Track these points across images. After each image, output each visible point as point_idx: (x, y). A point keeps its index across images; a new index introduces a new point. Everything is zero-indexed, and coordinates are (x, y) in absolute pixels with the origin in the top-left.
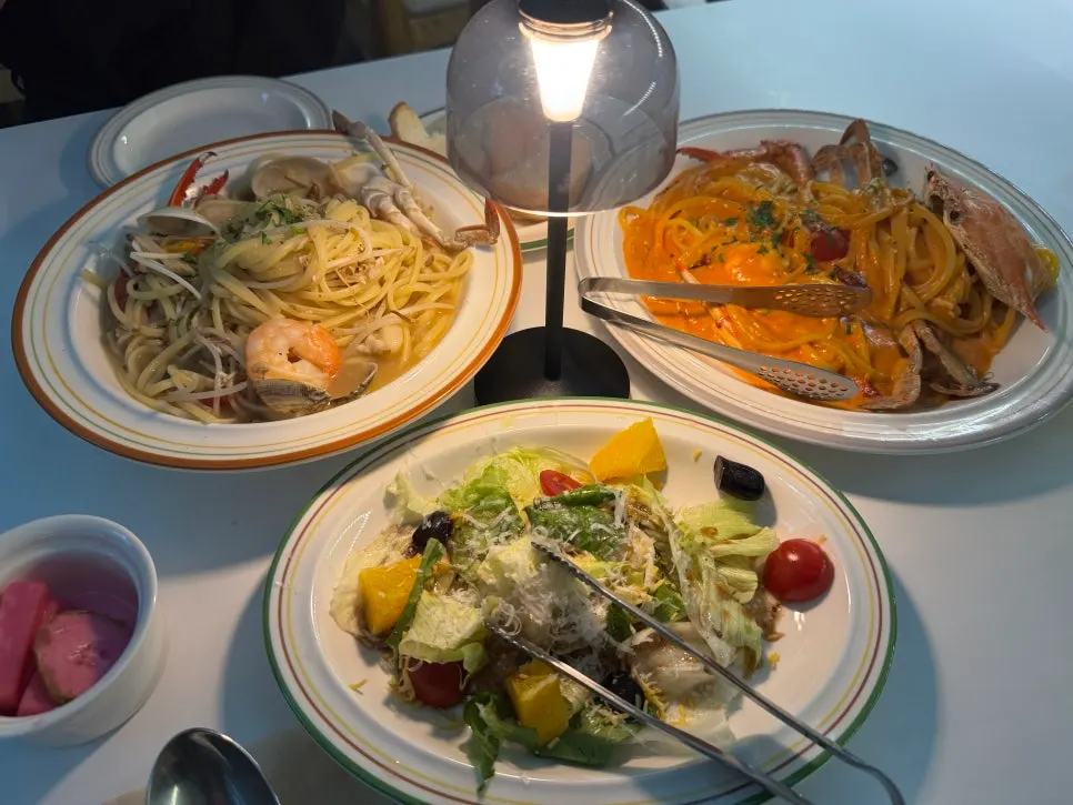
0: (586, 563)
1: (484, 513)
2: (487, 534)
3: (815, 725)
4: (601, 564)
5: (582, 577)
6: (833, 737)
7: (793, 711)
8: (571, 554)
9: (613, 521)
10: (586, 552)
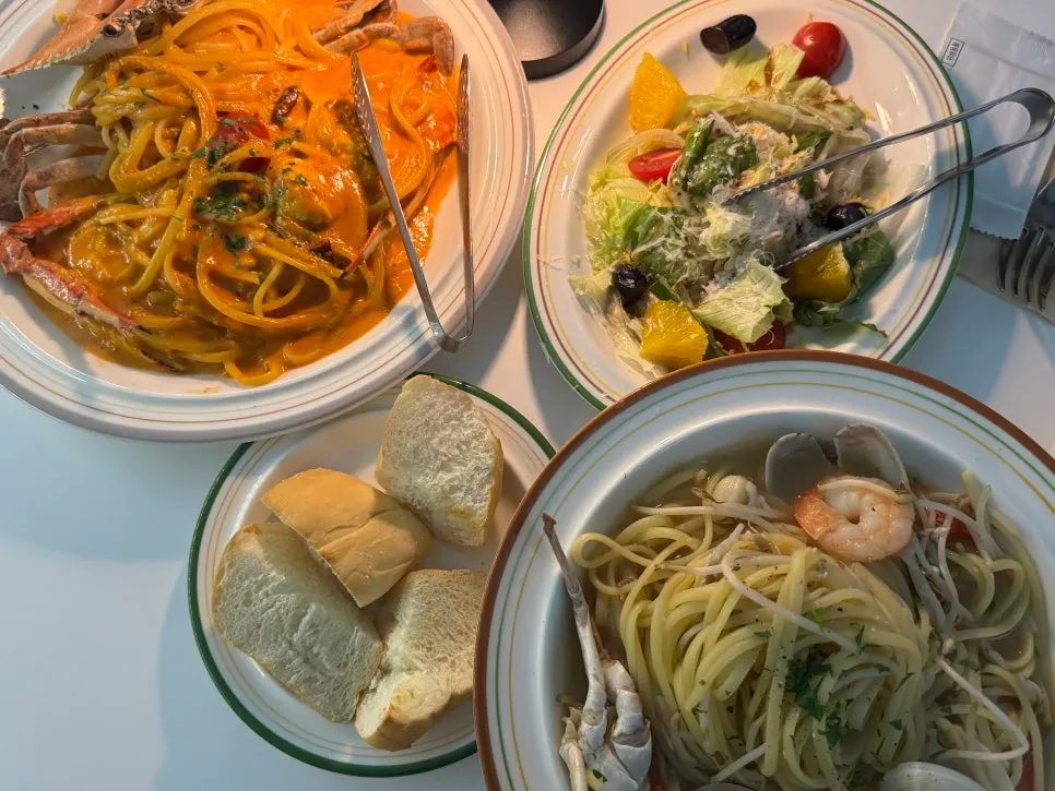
0: (753, 178)
1: (652, 232)
2: (670, 241)
3: (941, 115)
4: (761, 169)
5: (762, 187)
6: (955, 111)
7: (927, 122)
8: (738, 185)
9: (732, 137)
10: (744, 173)
